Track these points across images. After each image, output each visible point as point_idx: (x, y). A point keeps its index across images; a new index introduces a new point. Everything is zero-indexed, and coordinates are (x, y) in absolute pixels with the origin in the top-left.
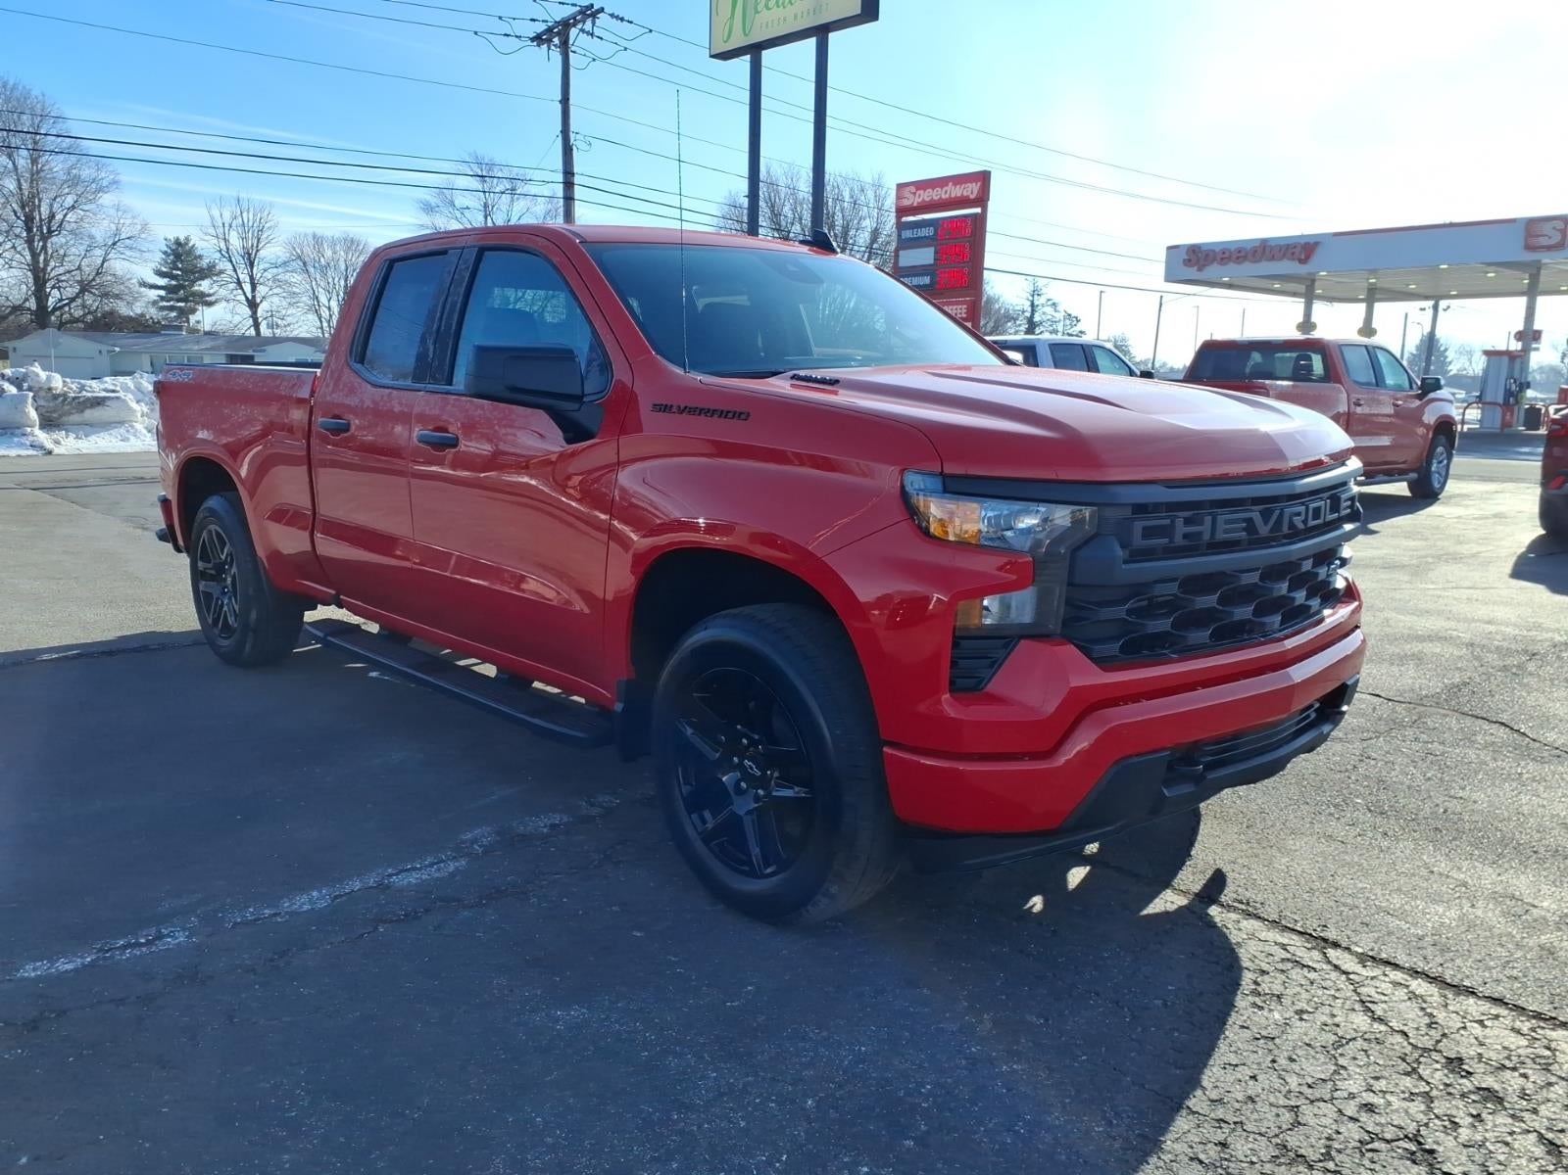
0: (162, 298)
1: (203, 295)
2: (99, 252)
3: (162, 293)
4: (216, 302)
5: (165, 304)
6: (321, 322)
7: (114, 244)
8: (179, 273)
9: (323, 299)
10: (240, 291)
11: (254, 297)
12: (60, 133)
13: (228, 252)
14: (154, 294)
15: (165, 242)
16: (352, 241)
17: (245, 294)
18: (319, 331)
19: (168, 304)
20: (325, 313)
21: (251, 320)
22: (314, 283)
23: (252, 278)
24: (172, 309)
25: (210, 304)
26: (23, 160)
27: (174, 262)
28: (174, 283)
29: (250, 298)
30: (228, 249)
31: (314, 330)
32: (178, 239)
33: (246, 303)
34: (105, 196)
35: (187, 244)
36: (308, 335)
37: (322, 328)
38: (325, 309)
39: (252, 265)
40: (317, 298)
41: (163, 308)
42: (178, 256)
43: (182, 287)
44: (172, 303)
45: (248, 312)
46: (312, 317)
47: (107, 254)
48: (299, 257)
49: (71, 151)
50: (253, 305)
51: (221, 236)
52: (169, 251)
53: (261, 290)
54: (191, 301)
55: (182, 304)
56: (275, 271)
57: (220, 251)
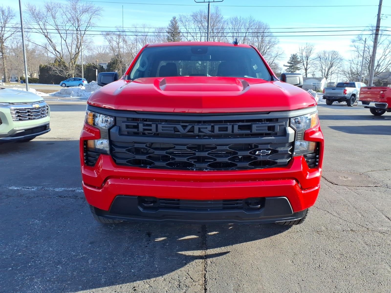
0: (288, 69)
1: (298, 68)
2: (273, 58)
3: (288, 67)
4: (300, 69)
5: (288, 70)
6: (322, 73)
7: (276, 56)
8: (293, 62)
9: (324, 68)
10: (303, 66)
11: (307, 67)
12: (268, 32)
13: (302, 57)
14: (286, 68)
15: (291, 55)
16: (334, 52)
17: (305, 67)
18: (322, 76)
19: (289, 70)
20: (324, 71)
21: (305, 73)
22: (322, 63)
23: (307, 62)
24: (290, 71)
25: (299, 70)
26: (260, 39)
27: (292, 60)
28: (291, 65)
29: (306, 68)
30: (302, 56)
31: (320, 76)
32: (294, 54)
33: (304, 69)
34: (276, 45)
35: (296, 55)
36: (319, 77)
37: (322, 75)
38: (324, 70)
39: (307, 60)
40: (322, 67)
41: (288, 71)
42: (293, 58)
43: (293, 66)
44: (290, 70)
45: (304, 71)
46: (320, 73)
47: (274, 59)
48: (319, 57)
49: (270, 36)
50: (306, 70)
51: (301, 53)
52: (291, 57)
53: (309, 66)
54: (294, 69)
55: (292, 70)
56: (313, 61)
57: (300, 57)
